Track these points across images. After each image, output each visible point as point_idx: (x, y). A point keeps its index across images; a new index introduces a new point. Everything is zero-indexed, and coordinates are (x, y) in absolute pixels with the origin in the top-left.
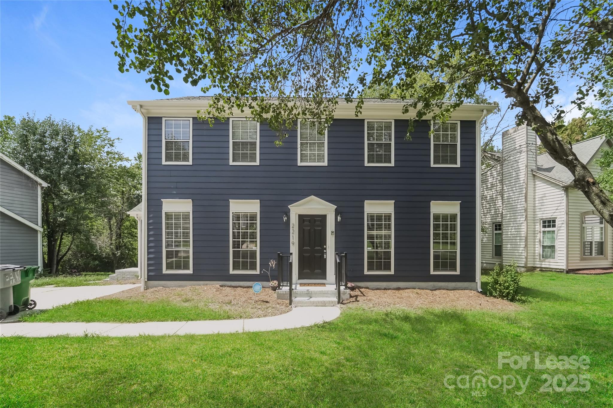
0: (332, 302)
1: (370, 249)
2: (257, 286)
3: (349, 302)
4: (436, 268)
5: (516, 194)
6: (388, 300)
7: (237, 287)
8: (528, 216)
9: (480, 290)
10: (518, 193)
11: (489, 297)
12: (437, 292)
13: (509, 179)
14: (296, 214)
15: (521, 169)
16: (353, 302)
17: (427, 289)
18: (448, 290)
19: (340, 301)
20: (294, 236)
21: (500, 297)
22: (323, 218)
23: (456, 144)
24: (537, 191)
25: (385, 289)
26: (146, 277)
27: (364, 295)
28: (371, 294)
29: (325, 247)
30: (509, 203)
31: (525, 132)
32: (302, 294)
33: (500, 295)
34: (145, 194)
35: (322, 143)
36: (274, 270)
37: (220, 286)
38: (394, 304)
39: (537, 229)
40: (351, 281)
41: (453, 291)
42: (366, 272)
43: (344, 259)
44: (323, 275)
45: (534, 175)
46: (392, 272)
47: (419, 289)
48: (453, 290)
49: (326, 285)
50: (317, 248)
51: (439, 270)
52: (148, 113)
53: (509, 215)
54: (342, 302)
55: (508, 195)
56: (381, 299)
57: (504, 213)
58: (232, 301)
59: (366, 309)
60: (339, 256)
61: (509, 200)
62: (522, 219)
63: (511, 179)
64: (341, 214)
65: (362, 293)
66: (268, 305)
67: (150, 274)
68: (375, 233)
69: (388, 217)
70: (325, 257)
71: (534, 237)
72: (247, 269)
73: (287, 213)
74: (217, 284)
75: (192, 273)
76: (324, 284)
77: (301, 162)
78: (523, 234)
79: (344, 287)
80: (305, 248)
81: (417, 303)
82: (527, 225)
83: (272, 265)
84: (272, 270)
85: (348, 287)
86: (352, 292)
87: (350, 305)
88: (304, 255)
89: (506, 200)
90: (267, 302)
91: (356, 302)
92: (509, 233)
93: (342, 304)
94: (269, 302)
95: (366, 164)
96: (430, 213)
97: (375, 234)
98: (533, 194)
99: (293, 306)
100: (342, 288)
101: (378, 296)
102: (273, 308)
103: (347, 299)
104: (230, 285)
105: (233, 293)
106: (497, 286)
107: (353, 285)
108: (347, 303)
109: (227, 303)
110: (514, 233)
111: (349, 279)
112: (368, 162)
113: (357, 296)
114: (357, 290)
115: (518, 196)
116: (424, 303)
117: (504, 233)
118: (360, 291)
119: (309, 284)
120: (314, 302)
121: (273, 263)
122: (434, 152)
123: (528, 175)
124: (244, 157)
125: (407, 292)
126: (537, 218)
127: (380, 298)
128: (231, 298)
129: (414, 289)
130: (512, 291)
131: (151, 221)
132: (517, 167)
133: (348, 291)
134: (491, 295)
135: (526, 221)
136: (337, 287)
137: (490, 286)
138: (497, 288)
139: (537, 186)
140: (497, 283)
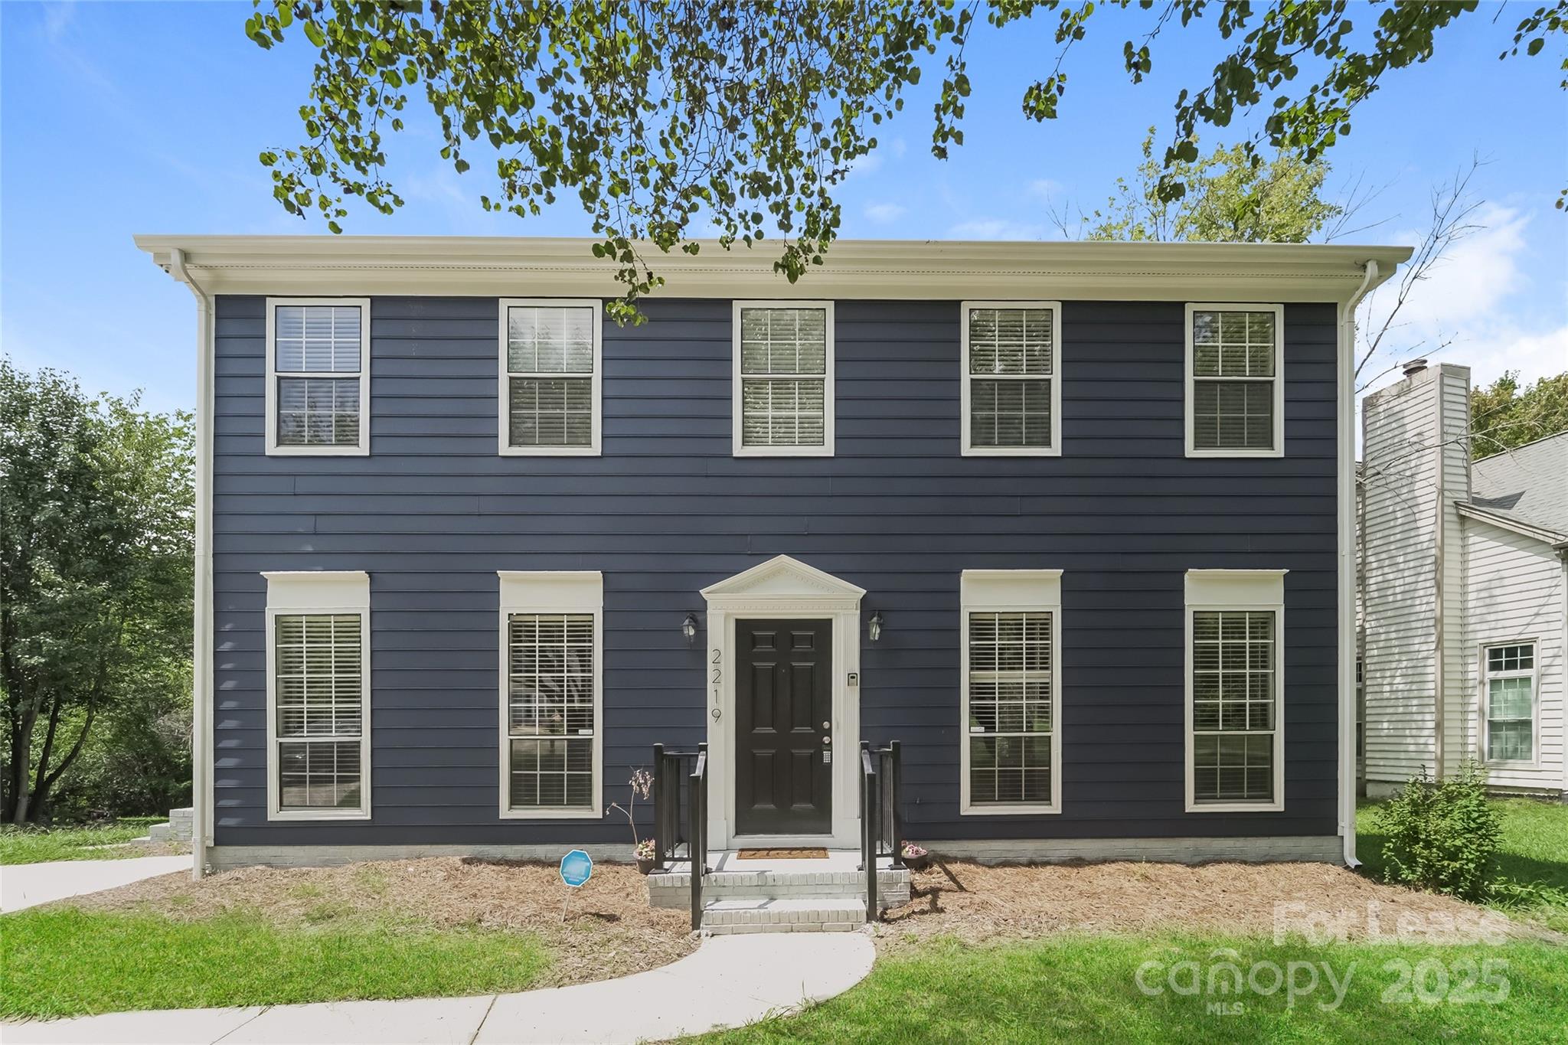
0: (847, 915)
1: (979, 731)
2: (578, 861)
3: (909, 916)
4: (1204, 790)
5: (1406, 573)
6: (1048, 907)
7: (520, 863)
8: (1445, 636)
9: (1353, 862)
10: (1412, 572)
11: (1389, 884)
12: (1210, 872)
13: (1386, 533)
14: (727, 616)
15: (1420, 500)
16: (923, 912)
17: (1173, 862)
18: (1245, 862)
19: (876, 913)
20: (721, 691)
21: (1426, 887)
22: (821, 629)
23: (1271, 383)
24: (1471, 564)
25: (1031, 864)
26: (210, 831)
27: (962, 889)
28: (982, 880)
29: (826, 725)
30: (1383, 600)
31: (1436, 393)
32: (741, 889)
33: (1425, 878)
34: (205, 556)
35: (819, 379)
36: (645, 805)
37: (464, 861)
38: (1073, 921)
39: (1471, 676)
40: (915, 838)
41: (1263, 868)
42: (967, 808)
43: (889, 765)
44: (820, 819)
45: (1463, 518)
46: (1055, 807)
47: (1148, 861)
48: (1264, 863)
49: (830, 854)
50: (797, 730)
51: (1215, 798)
52: (217, 282)
53: (1383, 637)
54: (884, 913)
55: (1380, 579)
56: (1023, 900)
57: (1368, 632)
58: (487, 916)
59: (972, 942)
60: (871, 753)
61: (1382, 593)
62: (1424, 647)
63: (1392, 532)
64: (879, 616)
65: (953, 878)
66: (614, 929)
67: (224, 822)
68: (995, 676)
69: (1039, 625)
70: (826, 760)
71: (1464, 696)
72: (560, 802)
73: (698, 615)
74: (453, 854)
75: (369, 817)
76: (823, 850)
77: (744, 443)
78: (1431, 689)
79: (891, 861)
80: (759, 730)
81: (1152, 914)
82: (1443, 664)
83: (641, 789)
84: (640, 804)
85: (906, 861)
86: (917, 876)
87: (912, 928)
88: (754, 755)
89: (1376, 594)
90: (612, 918)
91: (934, 915)
92: (1387, 688)
93: (884, 920)
94: (618, 919)
95: (967, 450)
96: (1183, 610)
97: (997, 681)
98: (1459, 574)
99: (703, 932)
100: (883, 864)
101: (1008, 892)
102: (628, 941)
103: (902, 904)
104: (499, 856)
105: (502, 884)
106: (1417, 848)
107: (923, 852)
108: (901, 918)
109: (463, 925)
110: (1401, 687)
111: (908, 832)
112: (973, 444)
113: (935, 892)
114: (936, 868)
115: (1413, 579)
116: (1177, 913)
117: (1369, 689)
118: (948, 873)
119: (769, 852)
120: (780, 917)
121: (642, 783)
122: (1196, 410)
123: (1446, 518)
124: (551, 432)
125: (1110, 874)
126: (1470, 644)
127: (1017, 900)
128: (484, 905)
129: (1132, 861)
130: (1472, 866)
131: (227, 646)
132: (1410, 496)
133: (906, 874)
134: (1396, 879)
135: (1439, 654)
136: (864, 860)
137: (1389, 849)
138: (1415, 854)
139: (1472, 549)
140: (1417, 841)
